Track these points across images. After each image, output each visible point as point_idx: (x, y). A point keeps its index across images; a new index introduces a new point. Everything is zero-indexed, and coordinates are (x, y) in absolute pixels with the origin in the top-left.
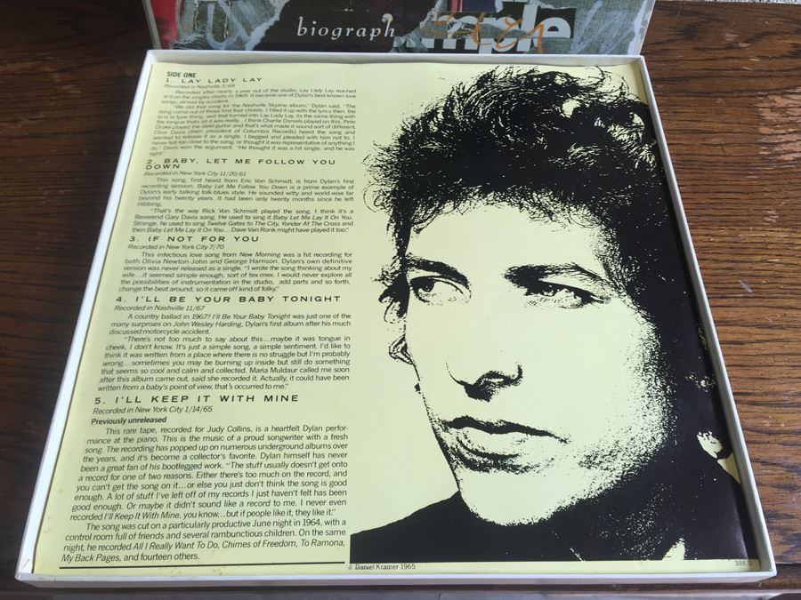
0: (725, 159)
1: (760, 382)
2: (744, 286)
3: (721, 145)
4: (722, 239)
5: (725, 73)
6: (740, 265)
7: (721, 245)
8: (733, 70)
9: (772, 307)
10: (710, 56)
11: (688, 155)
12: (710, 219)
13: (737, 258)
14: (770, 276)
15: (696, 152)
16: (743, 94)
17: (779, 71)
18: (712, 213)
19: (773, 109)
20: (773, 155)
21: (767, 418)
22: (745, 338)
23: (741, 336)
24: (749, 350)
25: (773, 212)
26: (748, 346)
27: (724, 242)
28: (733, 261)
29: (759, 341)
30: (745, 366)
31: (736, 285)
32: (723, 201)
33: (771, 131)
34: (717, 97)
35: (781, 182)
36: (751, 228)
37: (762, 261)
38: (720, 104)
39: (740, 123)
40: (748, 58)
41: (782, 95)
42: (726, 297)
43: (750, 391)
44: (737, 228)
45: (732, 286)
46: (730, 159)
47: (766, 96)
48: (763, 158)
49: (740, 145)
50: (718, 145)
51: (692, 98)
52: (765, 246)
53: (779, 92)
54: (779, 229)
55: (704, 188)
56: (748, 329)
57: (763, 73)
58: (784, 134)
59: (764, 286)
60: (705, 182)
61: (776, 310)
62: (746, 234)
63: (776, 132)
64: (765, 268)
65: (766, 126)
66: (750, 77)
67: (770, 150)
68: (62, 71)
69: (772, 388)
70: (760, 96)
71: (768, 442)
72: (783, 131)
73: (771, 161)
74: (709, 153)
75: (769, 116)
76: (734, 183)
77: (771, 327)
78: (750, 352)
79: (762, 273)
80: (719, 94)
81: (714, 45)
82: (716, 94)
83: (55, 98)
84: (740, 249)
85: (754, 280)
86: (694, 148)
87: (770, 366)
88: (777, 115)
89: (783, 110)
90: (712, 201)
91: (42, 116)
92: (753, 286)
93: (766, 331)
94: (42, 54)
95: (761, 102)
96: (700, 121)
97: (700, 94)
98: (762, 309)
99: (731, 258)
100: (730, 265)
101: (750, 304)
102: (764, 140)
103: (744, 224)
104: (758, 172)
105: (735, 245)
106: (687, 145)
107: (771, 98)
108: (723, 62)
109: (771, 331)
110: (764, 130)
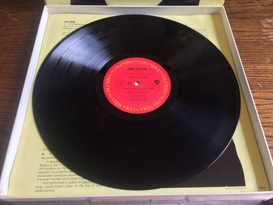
0: (251, 41)
1: (266, 119)
2: (259, 85)
3: (249, 36)
4: (251, 69)
5: (249, 11)
6: (258, 77)
7: (250, 70)
8: (252, 10)
9: (270, 92)
10: (243, 5)
11: (237, 39)
12: (246, 61)
13: (256, 75)
14: (268, 81)
15: (240, 38)
16: (256, 18)
17: (268, 10)
18: (246, 60)
19: (267, 23)
20: (268, 39)
21: (269, 132)
22: (261, 103)
23: (259, 103)
24: (262, 107)
25: (268, 59)
26: (261, 106)
27: (251, 70)
28: (255, 76)
29: (266, 104)
30: (261, 113)
31: (256, 85)
32: (250, 55)
33: (266, 31)
34: (247, 19)
35: (271, 48)
36: (261, 65)
37: (265, 76)
38: (248, 22)
39: (255, 28)
40: (257, 6)
41: (270, 18)
42: (253, 89)
43: (263, 122)
44: (256, 65)
45: (255, 85)
46: (252, 41)
47: (264, 19)
48: (264, 40)
49: (256, 36)
50: (248, 36)
51: (238, 20)
52: (266, 71)
53: (268, 17)
54: (271, 65)
55: (244, 51)
56: (262, 100)
57: (262, 11)
58: (271, 32)
59: (266, 85)
60: (244, 49)
61: (271, 93)
62: (260, 67)
63: (268, 31)
64: (266, 78)
65: (264, 29)
66: (258, 12)
67: (266, 37)
68: (11, 13)
69: (271, 121)
70: (262, 19)
71: (271, 140)
72: (271, 31)
73: (267, 41)
74: (245, 38)
75: (265, 26)
76: (254, 49)
77: (270, 99)
78: (263, 108)
79: (266, 80)
80: (248, 18)
81: (245, 1)
82: (246, 18)
83: (9, 22)
84: (257, 72)
85: (263, 82)
86: (239, 37)
87: (270, 113)
88: (268, 25)
89: (270, 23)
90: (247, 55)
91: (4, 28)
92: (263, 85)
93: (268, 101)
94: (5, 7)
95: (262, 21)
96: (241, 28)
97: (241, 18)
98: (266, 93)
99: (254, 75)
100: (254, 78)
101: (261, 91)
102: (264, 34)
103: (259, 63)
104: (263, 45)
105: (255, 71)
106: (237, 36)
107: (266, 19)
108: (248, 7)
109: (270, 101)
110: (264, 30)
